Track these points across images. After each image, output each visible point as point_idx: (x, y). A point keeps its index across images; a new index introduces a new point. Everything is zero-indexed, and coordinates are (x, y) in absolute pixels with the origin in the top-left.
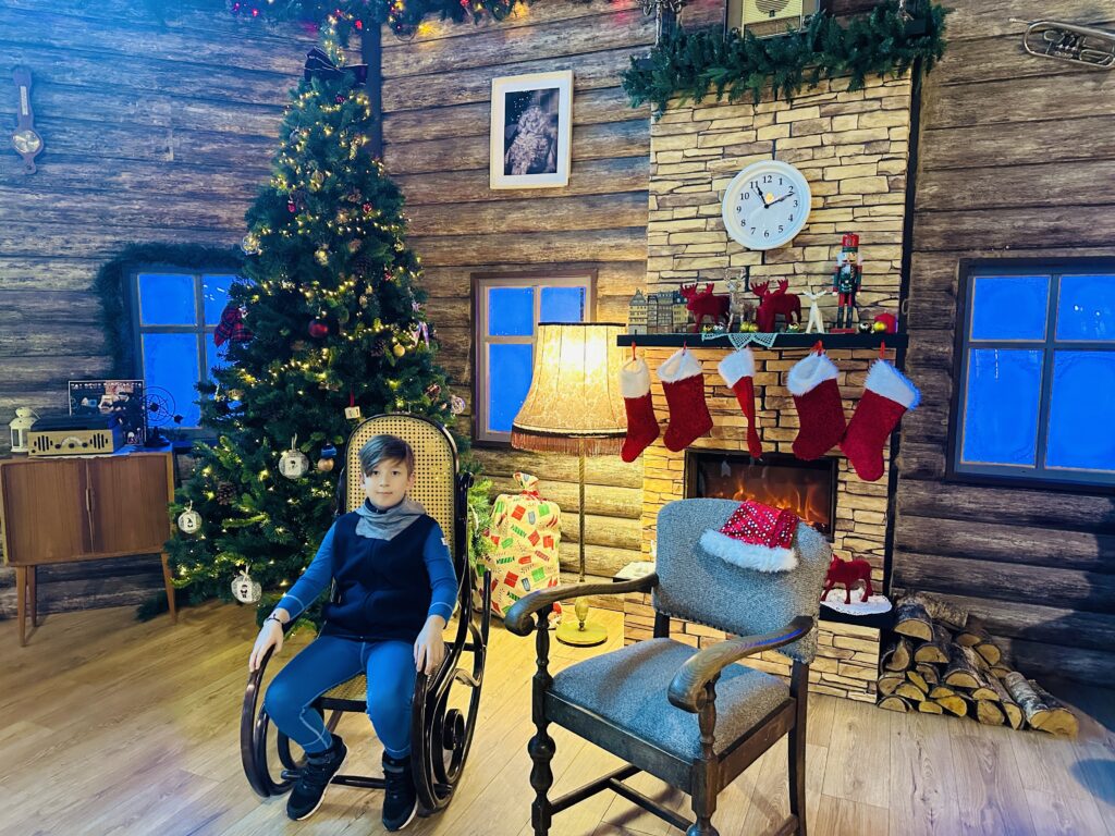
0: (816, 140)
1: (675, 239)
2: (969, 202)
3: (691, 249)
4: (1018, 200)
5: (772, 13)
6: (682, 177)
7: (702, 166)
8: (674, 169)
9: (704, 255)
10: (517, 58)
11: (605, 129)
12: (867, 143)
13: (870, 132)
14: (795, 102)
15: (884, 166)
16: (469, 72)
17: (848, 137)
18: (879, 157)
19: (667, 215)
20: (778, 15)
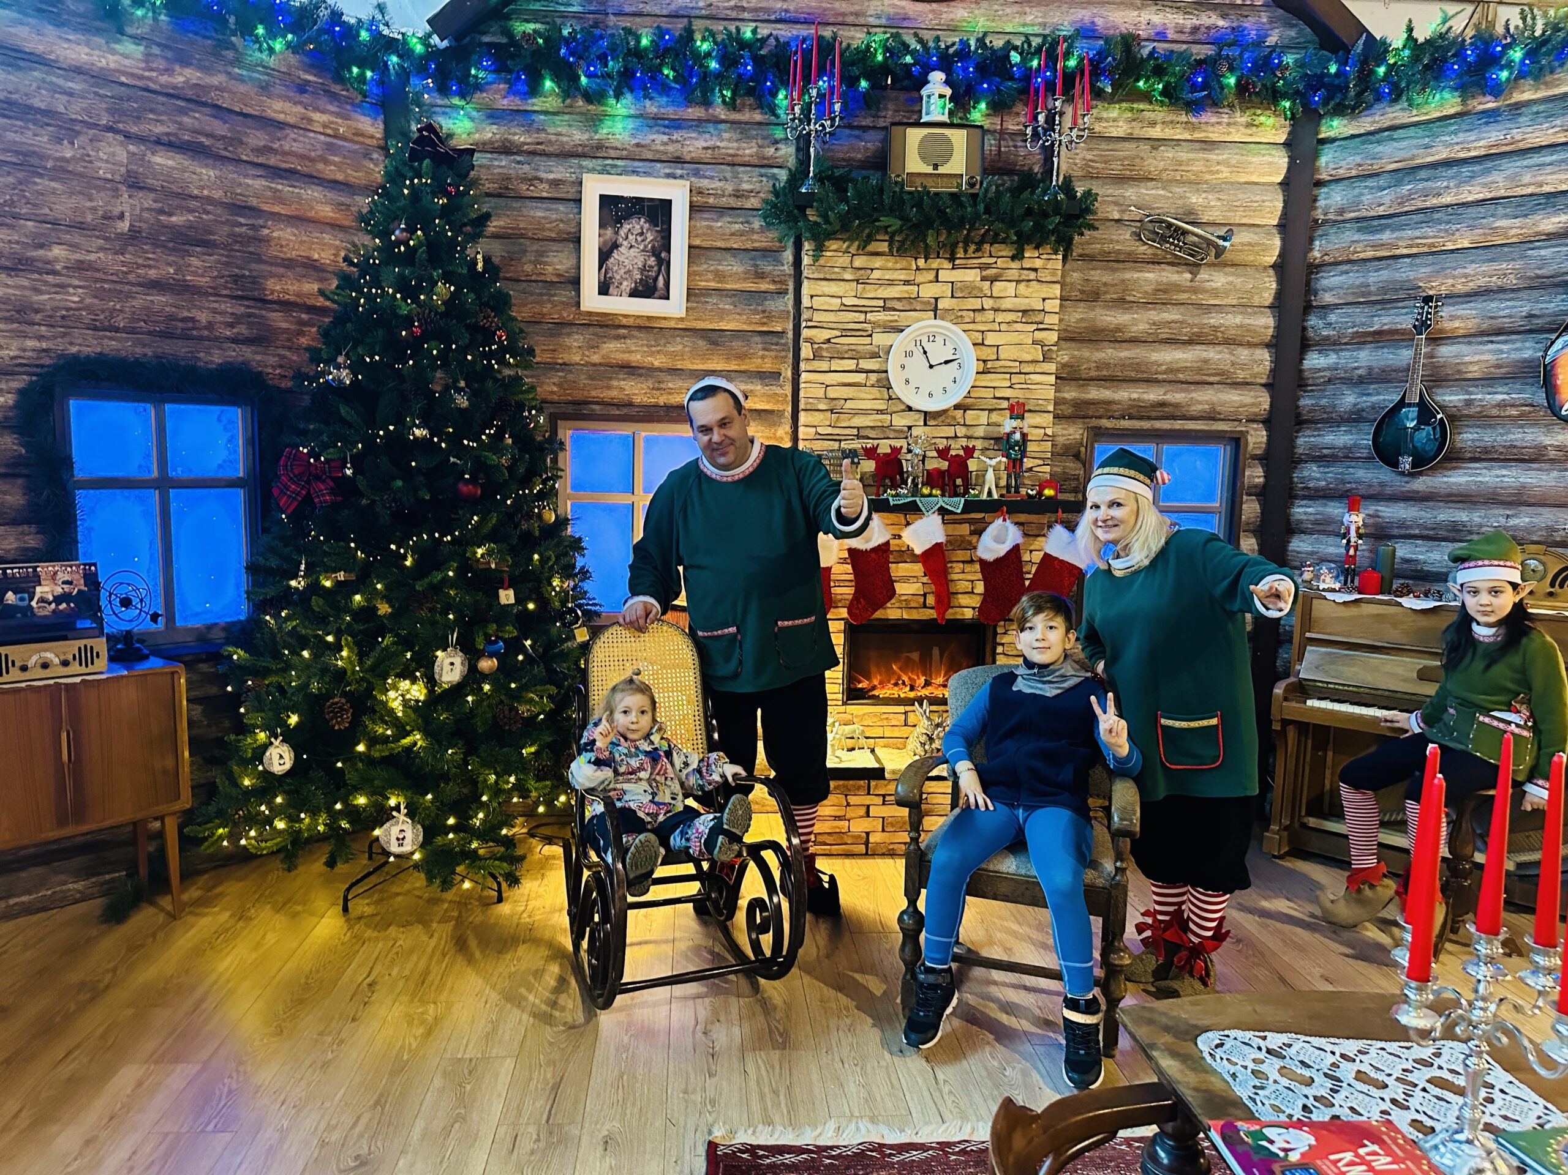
0: (976, 304)
1: (832, 393)
2: (1093, 374)
3: (849, 404)
4: (1133, 374)
5: (936, 167)
6: (840, 326)
7: (862, 317)
8: (831, 317)
9: (864, 412)
10: (613, 153)
11: (728, 256)
12: (1024, 312)
13: (1027, 301)
14: (957, 262)
15: (1039, 335)
16: (544, 158)
17: (1007, 304)
18: (1035, 326)
19: (824, 365)
20: (941, 170)
